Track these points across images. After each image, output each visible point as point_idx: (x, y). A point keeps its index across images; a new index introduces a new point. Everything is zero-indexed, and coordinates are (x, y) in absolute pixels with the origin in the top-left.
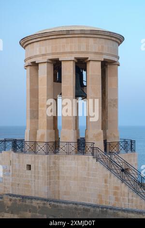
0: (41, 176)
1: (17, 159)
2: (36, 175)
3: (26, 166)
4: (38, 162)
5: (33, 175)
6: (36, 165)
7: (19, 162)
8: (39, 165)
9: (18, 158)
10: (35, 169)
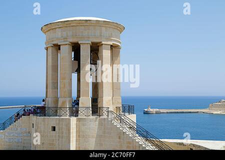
0: (65, 135)
1: (42, 122)
2: (61, 135)
3: (51, 128)
4: (62, 124)
5: (58, 135)
6: (61, 127)
7: (44, 125)
8: (64, 127)
9: (44, 121)
10: (59, 130)
